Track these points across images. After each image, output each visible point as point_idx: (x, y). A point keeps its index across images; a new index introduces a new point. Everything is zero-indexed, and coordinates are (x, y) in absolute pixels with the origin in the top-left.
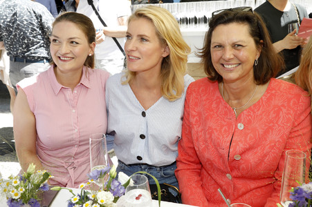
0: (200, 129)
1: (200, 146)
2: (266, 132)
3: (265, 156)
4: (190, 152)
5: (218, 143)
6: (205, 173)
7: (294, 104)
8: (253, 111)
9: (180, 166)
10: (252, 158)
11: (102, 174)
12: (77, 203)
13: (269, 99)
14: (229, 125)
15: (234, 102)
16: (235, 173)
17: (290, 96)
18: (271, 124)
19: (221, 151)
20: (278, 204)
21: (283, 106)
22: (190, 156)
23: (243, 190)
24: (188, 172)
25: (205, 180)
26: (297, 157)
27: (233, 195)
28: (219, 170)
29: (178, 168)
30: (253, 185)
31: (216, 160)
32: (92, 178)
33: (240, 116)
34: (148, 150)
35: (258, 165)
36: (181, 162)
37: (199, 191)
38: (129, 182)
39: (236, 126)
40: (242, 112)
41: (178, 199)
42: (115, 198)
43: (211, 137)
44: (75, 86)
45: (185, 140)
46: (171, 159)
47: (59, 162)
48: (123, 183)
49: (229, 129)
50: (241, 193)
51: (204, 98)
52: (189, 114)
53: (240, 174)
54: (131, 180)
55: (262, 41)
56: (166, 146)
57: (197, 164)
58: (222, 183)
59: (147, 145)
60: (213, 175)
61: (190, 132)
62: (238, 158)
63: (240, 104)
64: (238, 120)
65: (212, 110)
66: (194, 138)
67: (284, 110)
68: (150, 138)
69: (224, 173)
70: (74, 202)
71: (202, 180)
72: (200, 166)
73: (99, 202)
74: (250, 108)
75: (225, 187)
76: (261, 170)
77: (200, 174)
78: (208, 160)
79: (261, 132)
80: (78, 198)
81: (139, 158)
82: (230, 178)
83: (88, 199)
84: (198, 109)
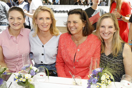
0: (64, 51)
1: (64, 57)
2: (87, 52)
3: (86, 60)
4: (61, 59)
5: (70, 56)
6: (66, 66)
7: (96, 42)
8: (83, 45)
9: (57, 64)
10: (82, 61)
11: (27, 68)
12: (17, 79)
13: (88, 41)
14: (74, 50)
15: (76, 42)
16: (76, 66)
17: (95, 40)
18: (89, 49)
19: (71, 59)
20: (88, 76)
21: (92, 43)
22: (61, 60)
23: (79, 72)
24: (60, 66)
25: (66, 69)
26: (94, 60)
27: (75, 73)
28: (71, 65)
29: (56, 65)
30: (82, 70)
31: (70, 62)
32: (23, 69)
33: (78, 47)
34: (45, 59)
35: (84, 63)
36: (57, 62)
37: (64, 72)
38: (37, 70)
39: (77, 50)
40: (79, 45)
41: (56, 75)
42: (32, 76)
43: (68, 54)
44: (18, 35)
45: (59, 55)
46: (54, 61)
47: (12, 64)
48: (35, 71)
49: (74, 51)
50: (78, 73)
51: (66, 40)
52: (60, 46)
53: (78, 67)
54: (38, 69)
55: (85, 21)
56: (51, 57)
57: (63, 63)
58: (72, 70)
59: (44, 57)
60: (69, 67)
61: (61, 52)
62: (77, 61)
63: (78, 42)
64: (77, 48)
65: (68, 45)
66: (62, 54)
67: (93, 45)
68: (45, 55)
69: (72, 66)
70: (16, 78)
71: (64, 68)
72: (64, 64)
73: (25, 78)
74: (82, 44)
75: (73, 71)
76: (85, 65)
77: (64, 66)
78: (67, 62)
79: (85, 52)
80: (18, 77)
81: (42, 62)
82: (75, 68)
83: (21, 77)
84: (63, 44)
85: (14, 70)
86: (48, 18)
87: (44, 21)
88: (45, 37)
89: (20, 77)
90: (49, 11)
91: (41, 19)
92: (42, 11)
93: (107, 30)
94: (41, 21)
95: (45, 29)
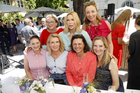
18: (86, 62)
34: (57, 70)
69: (76, 75)
74: (82, 59)
81: (55, 72)
84: (71, 58)
85: (35, 78)
86: (57, 42)
87: (55, 44)
88: (56, 55)
89: (36, 85)
90: (58, 37)
91: (52, 43)
92: (53, 38)
93: (98, 48)
94: (53, 44)
95: (56, 50)
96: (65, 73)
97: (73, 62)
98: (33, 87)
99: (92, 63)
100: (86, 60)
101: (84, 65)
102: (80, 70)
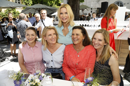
5: (73, 61)
44: (34, 46)
50: (79, 73)
53: (78, 69)
55: (85, 35)
68: (54, 61)
74: (81, 51)
90: (54, 29)
92: (49, 30)
96: (62, 67)
97: (71, 56)
98: (29, 82)
99: (92, 56)
100: (86, 53)
101: (83, 57)
102: (78, 63)
